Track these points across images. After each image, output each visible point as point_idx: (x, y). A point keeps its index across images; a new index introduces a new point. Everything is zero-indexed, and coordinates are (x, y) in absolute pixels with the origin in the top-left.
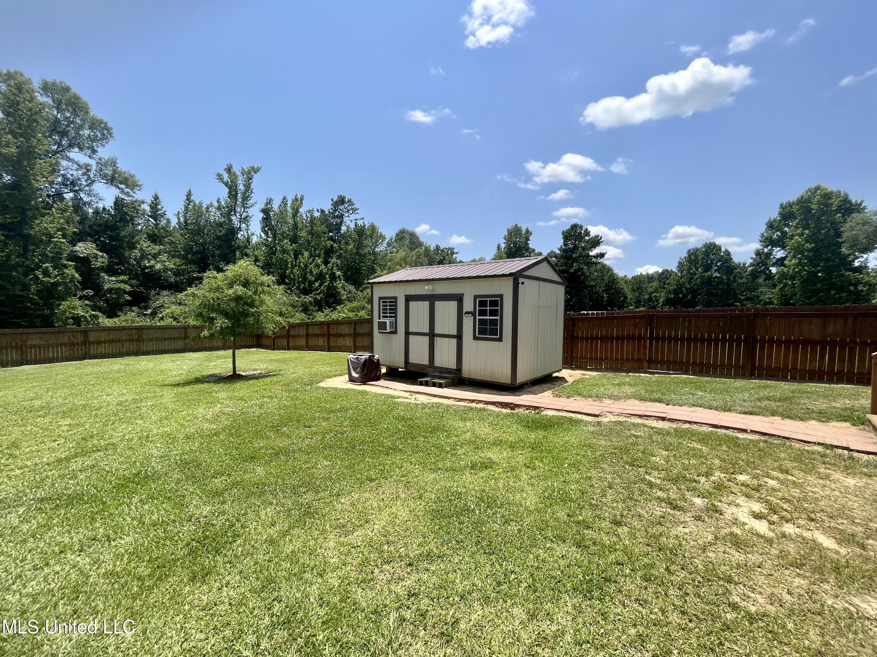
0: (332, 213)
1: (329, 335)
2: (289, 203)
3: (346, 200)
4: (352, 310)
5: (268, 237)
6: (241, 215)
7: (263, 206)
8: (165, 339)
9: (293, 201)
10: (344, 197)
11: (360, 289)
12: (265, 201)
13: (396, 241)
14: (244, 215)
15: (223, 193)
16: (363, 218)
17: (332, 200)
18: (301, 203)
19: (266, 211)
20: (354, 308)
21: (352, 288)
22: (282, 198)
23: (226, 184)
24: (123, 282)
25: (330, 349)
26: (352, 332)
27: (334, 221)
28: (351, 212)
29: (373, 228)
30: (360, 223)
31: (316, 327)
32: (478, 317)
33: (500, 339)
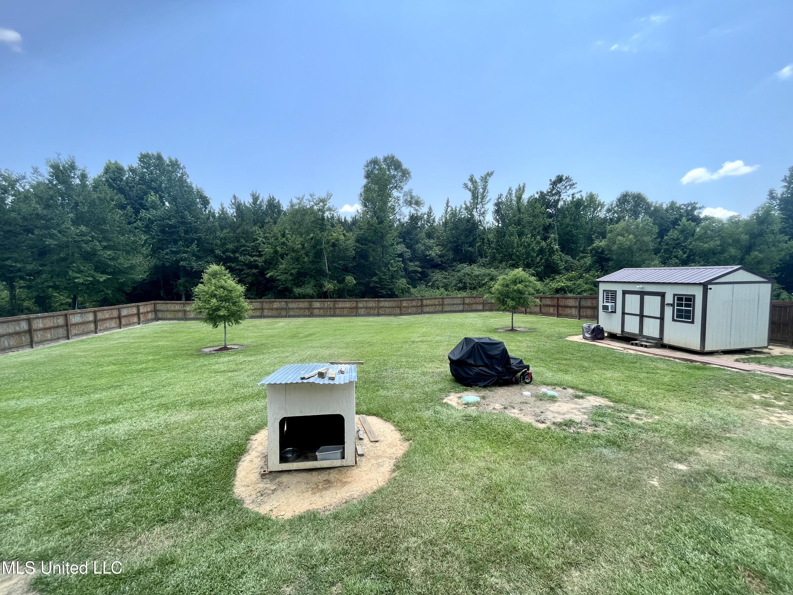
0: (550, 193)
1: (558, 306)
2: (514, 193)
3: (564, 178)
4: (569, 279)
5: (499, 223)
6: (480, 211)
7: (496, 201)
8: (454, 304)
9: (517, 191)
10: (562, 176)
11: (577, 258)
12: (497, 197)
13: (617, 206)
14: (483, 210)
15: (468, 197)
16: (581, 191)
17: (551, 180)
18: (524, 191)
19: (497, 204)
20: (572, 277)
21: (569, 258)
22: (508, 189)
23: (470, 190)
24: (417, 266)
25: (559, 315)
26: (577, 304)
27: (552, 199)
28: (568, 188)
29: (592, 198)
30: (578, 196)
31: (548, 299)
32: (676, 307)
33: (693, 322)
